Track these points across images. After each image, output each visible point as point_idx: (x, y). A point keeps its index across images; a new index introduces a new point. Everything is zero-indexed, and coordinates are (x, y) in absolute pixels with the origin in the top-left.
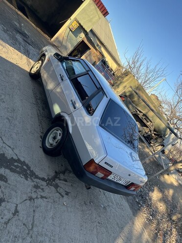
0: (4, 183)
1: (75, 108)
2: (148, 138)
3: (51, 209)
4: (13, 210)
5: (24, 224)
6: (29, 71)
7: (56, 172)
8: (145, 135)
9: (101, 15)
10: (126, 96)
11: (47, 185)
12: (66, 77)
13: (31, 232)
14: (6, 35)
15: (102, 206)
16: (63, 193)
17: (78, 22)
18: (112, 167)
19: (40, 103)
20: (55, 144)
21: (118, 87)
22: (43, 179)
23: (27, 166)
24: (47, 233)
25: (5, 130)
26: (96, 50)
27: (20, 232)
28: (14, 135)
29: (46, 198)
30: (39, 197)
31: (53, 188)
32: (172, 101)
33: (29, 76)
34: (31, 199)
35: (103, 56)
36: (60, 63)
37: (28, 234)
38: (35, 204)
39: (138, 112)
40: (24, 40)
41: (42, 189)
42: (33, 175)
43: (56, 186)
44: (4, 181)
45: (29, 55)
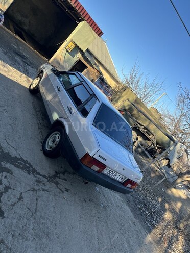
0: (10, 175)
1: (71, 113)
2: (151, 152)
3: (52, 200)
4: (18, 196)
5: (28, 208)
6: (28, 87)
7: (56, 172)
8: (149, 149)
9: (96, 35)
10: (125, 110)
11: (48, 181)
12: (62, 88)
13: (34, 215)
14: (6, 57)
15: (102, 205)
16: (64, 190)
17: (74, 43)
18: (106, 160)
19: (39, 114)
20: (54, 146)
21: (117, 102)
22: (44, 176)
23: (29, 164)
24: (49, 218)
25: (9, 134)
26: (93, 68)
27: (25, 214)
28: (17, 139)
29: (48, 191)
30: (41, 189)
31: (53, 184)
32: (174, 115)
33: (28, 91)
34: (33, 190)
35: (100, 73)
36: (56, 77)
37: (32, 216)
38: (38, 194)
39: (139, 126)
40: (23, 61)
41: (44, 184)
42: (35, 172)
43: (57, 183)
44: (9, 173)
45: (28, 74)
